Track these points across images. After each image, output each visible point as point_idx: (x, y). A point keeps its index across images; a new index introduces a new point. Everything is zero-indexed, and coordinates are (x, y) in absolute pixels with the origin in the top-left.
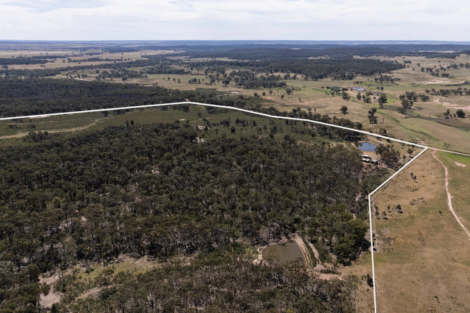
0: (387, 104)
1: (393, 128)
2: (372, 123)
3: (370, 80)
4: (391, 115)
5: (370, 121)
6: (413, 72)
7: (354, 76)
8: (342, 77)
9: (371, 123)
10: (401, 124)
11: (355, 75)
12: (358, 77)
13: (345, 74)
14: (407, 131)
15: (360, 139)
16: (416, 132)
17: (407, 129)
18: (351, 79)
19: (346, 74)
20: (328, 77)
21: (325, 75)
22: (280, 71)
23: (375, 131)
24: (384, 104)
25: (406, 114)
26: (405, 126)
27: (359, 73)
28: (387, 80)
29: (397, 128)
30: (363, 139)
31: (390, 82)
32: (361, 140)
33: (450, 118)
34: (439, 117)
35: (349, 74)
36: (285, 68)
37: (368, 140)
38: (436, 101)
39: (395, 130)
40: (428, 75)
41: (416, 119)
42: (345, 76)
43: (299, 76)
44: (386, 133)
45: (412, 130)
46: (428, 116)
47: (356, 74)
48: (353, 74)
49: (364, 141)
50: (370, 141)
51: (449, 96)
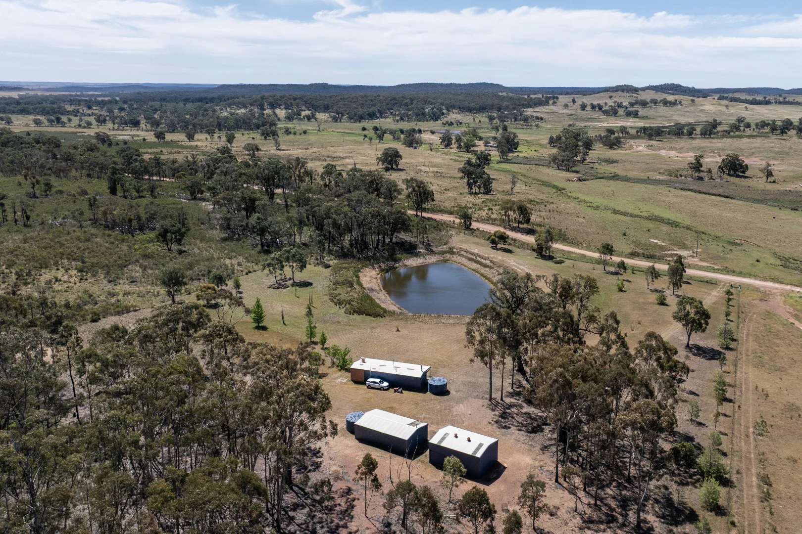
0: (521, 155)
1: (550, 207)
2: (476, 193)
3: (477, 121)
4: (533, 175)
5: (470, 185)
6: (566, 111)
7: (443, 114)
8: (417, 115)
9: (471, 193)
10: (574, 195)
11: (445, 111)
12: (451, 114)
13: (423, 109)
14: (603, 214)
15: (410, 249)
16: (632, 216)
17: (597, 208)
18: (436, 120)
19: (427, 110)
20: (386, 117)
21: (381, 113)
22: (283, 107)
23: (483, 213)
24: (511, 155)
25: (577, 172)
26: (588, 199)
27: (454, 107)
28: (516, 120)
29: (562, 206)
30: (428, 247)
31: (522, 122)
32: (417, 255)
33: (706, 179)
34: (676, 176)
35: (432, 109)
36: (295, 99)
37: (451, 251)
38: (640, 148)
39: (560, 213)
40: (597, 115)
41: (612, 182)
42: (423, 114)
43: (321, 116)
44: (528, 221)
45: (615, 212)
46: (643, 176)
47: (447, 109)
48: (441, 109)
49: (431, 259)
50: (456, 258)
51: (665, 140)
